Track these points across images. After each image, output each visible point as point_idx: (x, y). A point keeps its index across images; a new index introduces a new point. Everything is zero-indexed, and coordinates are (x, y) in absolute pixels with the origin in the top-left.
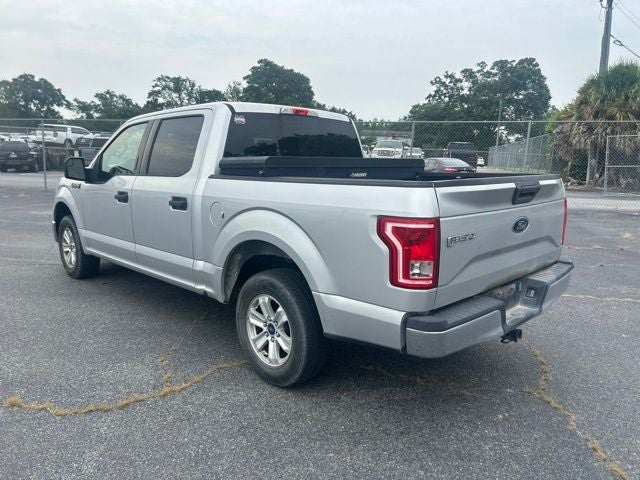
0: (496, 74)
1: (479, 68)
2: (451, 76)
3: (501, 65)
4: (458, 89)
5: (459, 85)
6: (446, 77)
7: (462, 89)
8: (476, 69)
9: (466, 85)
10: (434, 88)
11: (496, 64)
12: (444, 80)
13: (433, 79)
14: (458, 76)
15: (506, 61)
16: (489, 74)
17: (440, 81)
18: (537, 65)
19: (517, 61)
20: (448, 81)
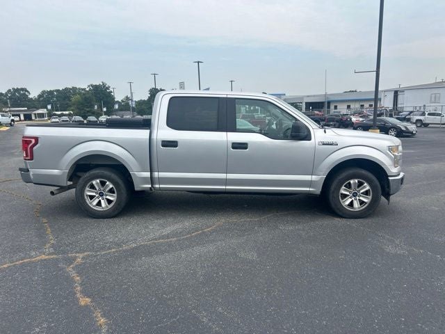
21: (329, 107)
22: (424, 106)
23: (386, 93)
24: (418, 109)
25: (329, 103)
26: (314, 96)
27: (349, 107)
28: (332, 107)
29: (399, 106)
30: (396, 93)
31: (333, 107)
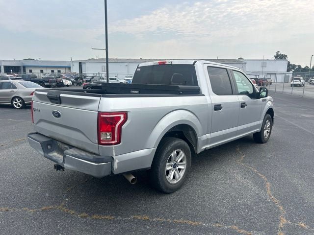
21: (24, 71)
22: (99, 73)
23: (74, 63)
24: (95, 75)
25: (24, 67)
26: (10, 61)
27: (42, 71)
28: (27, 71)
29: (83, 72)
30: (80, 64)
31: (29, 71)
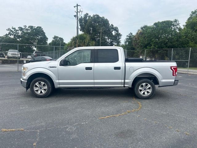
0: (29, 30)
1: (24, 27)
2: (14, 29)
3: (31, 27)
4: (17, 33)
5: (18, 32)
6: (13, 28)
7: (19, 33)
8: (23, 27)
9: (20, 32)
10: (8, 32)
11: (29, 27)
12: (12, 29)
13: (7, 29)
14: (17, 29)
15: (33, 27)
16: (27, 30)
17: (10, 30)
18: (42, 29)
19: (36, 27)
20: (13, 30)
